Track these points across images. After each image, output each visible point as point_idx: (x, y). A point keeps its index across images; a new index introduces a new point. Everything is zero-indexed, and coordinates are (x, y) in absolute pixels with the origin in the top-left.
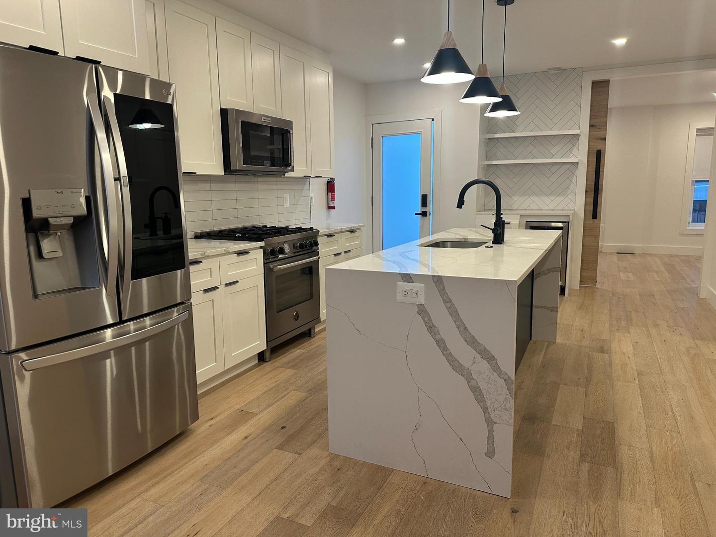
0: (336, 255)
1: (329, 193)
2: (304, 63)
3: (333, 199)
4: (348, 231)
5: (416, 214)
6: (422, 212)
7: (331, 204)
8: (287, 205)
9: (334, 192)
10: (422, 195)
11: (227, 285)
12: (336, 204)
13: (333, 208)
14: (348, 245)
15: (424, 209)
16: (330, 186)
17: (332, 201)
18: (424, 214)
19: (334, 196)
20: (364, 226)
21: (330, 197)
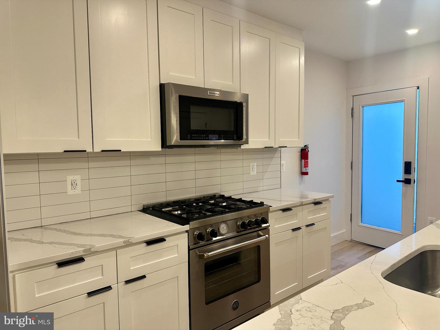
0: (294, 230)
1: (302, 160)
2: (270, 39)
3: (306, 165)
4: (312, 203)
5: (398, 181)
6: (405, 179)
7: (304, 170)
8: (254, 173)
9: (307, 159)
10: (406, 162)
11: (128, 282)
12: (309, 170)
13: (306, 174)
14: (310, 219)
15: (408, 177)
16: (304, 154)
17: (305, 167)
18: (407, 181)
19: (308, 163)
20: (332, 197)
21: (303, 164)
